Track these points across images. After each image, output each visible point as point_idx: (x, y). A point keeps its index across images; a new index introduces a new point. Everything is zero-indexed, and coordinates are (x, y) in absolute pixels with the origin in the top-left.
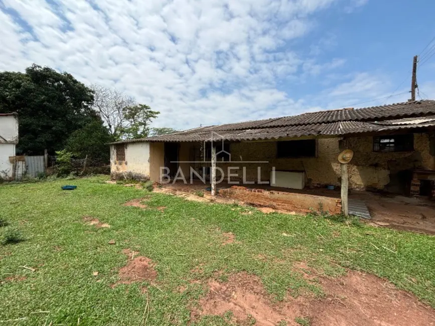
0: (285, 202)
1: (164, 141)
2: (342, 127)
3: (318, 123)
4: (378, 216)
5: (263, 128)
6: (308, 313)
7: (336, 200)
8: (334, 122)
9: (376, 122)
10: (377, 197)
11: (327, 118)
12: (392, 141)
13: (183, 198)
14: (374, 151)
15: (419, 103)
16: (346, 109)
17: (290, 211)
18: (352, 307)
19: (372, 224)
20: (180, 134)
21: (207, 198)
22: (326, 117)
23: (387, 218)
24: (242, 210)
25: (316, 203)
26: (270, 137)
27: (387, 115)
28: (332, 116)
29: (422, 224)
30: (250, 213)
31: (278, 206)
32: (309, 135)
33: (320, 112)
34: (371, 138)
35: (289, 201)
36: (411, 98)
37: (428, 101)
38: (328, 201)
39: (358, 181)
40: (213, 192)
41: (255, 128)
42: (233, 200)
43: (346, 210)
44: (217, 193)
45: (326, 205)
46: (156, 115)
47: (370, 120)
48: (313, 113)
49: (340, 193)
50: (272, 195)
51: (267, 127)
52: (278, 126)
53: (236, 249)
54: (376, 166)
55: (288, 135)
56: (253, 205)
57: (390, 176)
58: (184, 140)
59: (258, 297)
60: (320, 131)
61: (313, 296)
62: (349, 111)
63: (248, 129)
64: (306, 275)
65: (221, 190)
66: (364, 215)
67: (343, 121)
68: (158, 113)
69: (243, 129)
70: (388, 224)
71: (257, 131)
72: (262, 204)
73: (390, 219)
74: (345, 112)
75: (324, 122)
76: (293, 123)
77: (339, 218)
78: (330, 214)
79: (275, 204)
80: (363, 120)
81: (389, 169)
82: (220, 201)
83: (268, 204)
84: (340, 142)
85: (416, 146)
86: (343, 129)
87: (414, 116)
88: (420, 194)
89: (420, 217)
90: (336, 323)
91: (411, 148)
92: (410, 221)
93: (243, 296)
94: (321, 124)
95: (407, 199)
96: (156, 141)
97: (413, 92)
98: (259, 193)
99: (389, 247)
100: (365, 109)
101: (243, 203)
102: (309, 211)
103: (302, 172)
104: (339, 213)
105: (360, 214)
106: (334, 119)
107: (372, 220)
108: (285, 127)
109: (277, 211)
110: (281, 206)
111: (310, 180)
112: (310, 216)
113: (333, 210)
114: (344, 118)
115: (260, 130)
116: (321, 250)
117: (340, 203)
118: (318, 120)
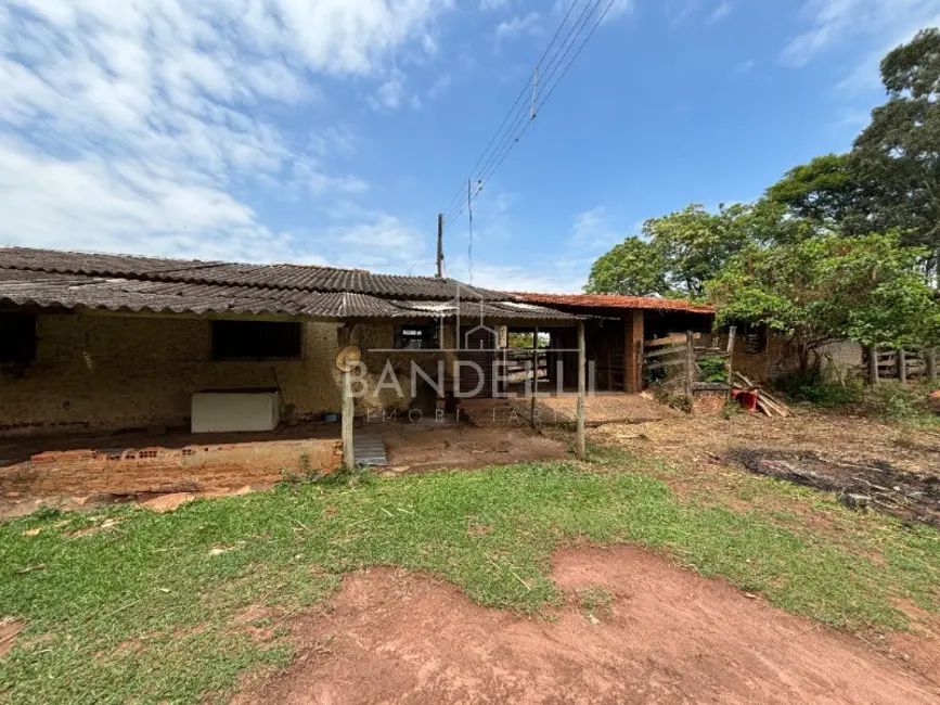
0: (223, 468)
2: (347, 303)
3: (306, 288)
4: (397, 458)
5: (168, 280)
7: (333, 442)
8: (334, 291)
9: (395, 301)
10: (398, 425)
11: (324, 283)
15: (445, 282)
16: (357, 271)
17: (240, 486)
19: (388, 474)
22: (322, 280)
23: (407, 458)
25: (296, 456)
27: (410, 293)
28: (334, 279)
31: (204, 483)
33: (312, 268)
34: (390, 328)
35: (236, 465)
38: (318, 448)
41: (143, 278)
43: (350, 459)
45: (315, 456)
47: (388, 297)
48: (300, 267)
49: (340, 430)
50: (187, 457)
51: (181, 280)
52: (214, 283)
55: (231, 306)
56: (122, 497)
60: (305, 307)
62: (362, 276)
66: (380, 461)
67: (350, 292)
69: (95, 274)
71: (147, 285)
72: (156, 488)
73: (411, 458)
74: (356, 276)
75: (316, 289)
76: (253, 282)
77: (337, 478)
78: (322, 474)
79: (196, 479)
80: (380, 295)
83: (176, 482)
84: (340, 331)
86: (348, 307)
87: (438, 299)
88: (445, 413)
92: (433, 455)
94: (311, 291)
97: (439, 265)
98: (148, 460)
99: (405, 507)
100: (384, 276)
102: (281, 477)
103: (272, 390)
104: (339, 466)
105: (372, 461)
106: (335, 286)
107: (387, 468)
108: (231, 286)
109: (199, 495)
110: (214, 481)
111: (291, 407)
112: (284, 486)
113: (328, 464)
114: (352, 286)
115: (159, 285)
116: (298, 557)
117: (341, 447)
118: (308, 281)
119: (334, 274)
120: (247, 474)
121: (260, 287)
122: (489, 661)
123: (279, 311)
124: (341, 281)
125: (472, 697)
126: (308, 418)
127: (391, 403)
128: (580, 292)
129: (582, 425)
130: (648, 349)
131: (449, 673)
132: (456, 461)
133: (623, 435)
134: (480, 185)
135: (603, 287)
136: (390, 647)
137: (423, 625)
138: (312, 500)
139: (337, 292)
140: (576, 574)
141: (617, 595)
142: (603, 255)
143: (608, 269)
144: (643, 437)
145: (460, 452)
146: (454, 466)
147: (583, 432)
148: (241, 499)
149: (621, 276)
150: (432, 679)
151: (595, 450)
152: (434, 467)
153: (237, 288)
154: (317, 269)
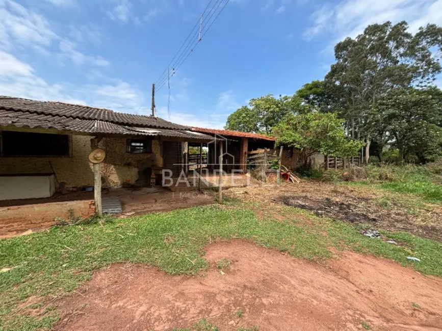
0: (12, 220)
2: (96, 126)
3: (71, 116)
4: (128, 208)
7: (89, 202)
8: (90, 119)
10: (129, 192)
11: (84, 114)
12: (142, 145)
14: (127, 152)
15: (156, 119)
16: (106, 110)
19: (122, 217)
25: (64, 211)
27: (135, 123)
28: (91, 113)
29: (154, 207)
34: (125, 140)
36: (151, 114)
37: (160, 119)
38: (79, 206)
39: (115, 179)
43: (100, 209)
45: (77, 209)
47: (122, 124)
48: (68, 105)
54: (129, 165)
55: (13, 122)
57: (139, 173)
60: (68, 126)
62: (108, 113)
66: (118, 210)
67: (100, 120)
70: (134, 213)
73: (135, 208)
74: (104, 112)
75: (78, 117)
76: (34, 110)
77: (93, 219)
78: (82, 219)
80: (118, 123)
81: (138, 167)
84: (92, 141)
85: (153, 150)
86: (97, 128)
87: (151, 127)
88: (156, 185)
89: (154, 201)
91: (151, 152)
92: (148, 206)
94: (74, 118)
95: (148, 190)
97: (153, 110)
99: (131, 232)
100: (122, 114)
102: (53, 223)
103: (50, 174)
104: (93, 214)
105: (112, 211)
106: (91, 117)
107: (122, 214)
108: (15, 111)
110: (4, 228)
111: (63, 184)
112: (57, 227)
113: (86, 213)
114: (101, 117)
116: (64, 265)
117: (94, 204)
118: (73, 113)
119: (91, 110)
120: (29, 223)
121: (39, 114)
122: (173, 300)
123: (50, 128)
124: (95, 114)
125: (164, 319)
126: (75, 189)
127: (125, 181)
128: (222, 129)
129: (221, 189)
130: (249, 155)
131: (152, 310)
132: (160, 208)
133: (239, 192)
134: (174, 71)
135: (232, 127)
136: (120, 304)
137: (140, 289)
138: (75, 234)
139: (92, 120)
140: (215, 254)
141: (233, 261)
142: (233, 113)
143: (235, 120)
144: (246, 192)
145: (162, 204)
146: (159, 210)
147: (221, 192)
148: (25, 238)
149: (240, 123)
150: (143, 314)
151: (227, 199)
152: (148, 211)
153: (21, 113)
154: (80, 106)
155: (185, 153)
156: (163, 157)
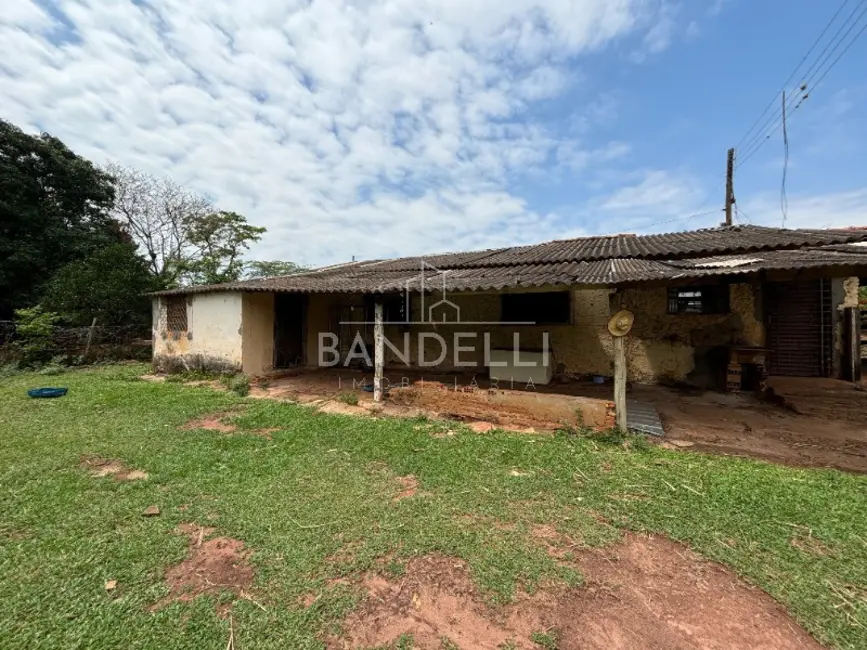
0: (515, 409)
1: (274, 290)
2: (615, 269)
3: (575, 260)
4: (677, 432)
5: (475, 267)
6: (555, 620)
7: (605, 402)
8: (601, 259)
9: (670, 262)
10: (674, 396)
11: (591, 252)
12: (698, 294)
13: (314, 409)
14: (669, 313)
15: (738, 230)
16: (622, 236)
17: (526, 426)
18: (631, 601)
19: (666, 445)
20: (309, 276)
21: (365, 406)
22: (588, 251)
23: (689, 433)
24: (436, 430)
25: (571, 411)
26: (486, 287)
27: (688, 250)
28: (600, 247)
29: (745, 442)
30: (451, 433)
31: (502, 418)
32: (557, 283)
33: (578, 240)
34: (664, 290)
35: (523, 408)
36: (725, 221)
37: (751, 227)
38: (591, 406)
39: (645, 367)
40: (377, 394)
41: (461, 267)
42: (418, 410)
43: (623, 422)
44: (385, 397)
45: (589, 413)
46: (259, 235)
47: (660, 258)
48: (567, 242)
49: (613, 391)
50: (491, 397)
51: (482, 266)
52: (503, 265)
53: (421, 507)
54: (672, 339)
55: (519, 282)
56: (456, 417)
57: (697, 358)
58: (317, 289)
59: (463, 600)
60: (577, 277)
61: (563, 588)
62: (628, 240)
63: (446, 269)
64: (552, 548)
65: (394, 391)
66: (655, 430)
67: (617, 258)
68: (262, 230)
70: (691, 444)
71: (464, 272)
72: (473, 415)
73: (695, 434)
74: (622, 241)
75: (584, 259)
76: (530, 260)
77: (611, 437)
78: (596, 430)
79: (497, 414)
80: (650, 257)
81: (693, 346)
82: (391, 411)
83: (484, 413)
84: (612, 297)
85: (733, 306)
86: (617, 273)
87: (729, 252)
88: (741, 389)
89: (743, 428)
90: (603, 634)
91: (727, 310)
92: (726, 437)
93: (434, 601)
94: (579, 262)
95: (721, 398)
96: (256, 290)
97: (728, 211)
98: (469, 394)
99: (692, 485)
100: (653, 237)
101: (437, 414)
102: (558, 426)
104: (612, 427)
105: (647, 428)
106: (602, 254)
107: (665, 439)
108: (515, 266)
109: (501, 428)
110: (509, 418)
111: (562, 366)
112: (562, 435)
113: (601, 423)
114: (619, 252)
115: (469, 271)
116: (579, 499)
117: (613, 409)
118: (575, 254)
119: (599, 243)
120: (531, 417)
121: (536, 264)
124: (607, 247)
126: (577, 378)
127: (663, 372)
132: (764, 451)
138: (588, 453)
139: (605, 260)
145: (769, 441)
146: (761, 456)
148: (528, 437)
153: (519, 267)
155: (848, 310)
156: (765, 321)
